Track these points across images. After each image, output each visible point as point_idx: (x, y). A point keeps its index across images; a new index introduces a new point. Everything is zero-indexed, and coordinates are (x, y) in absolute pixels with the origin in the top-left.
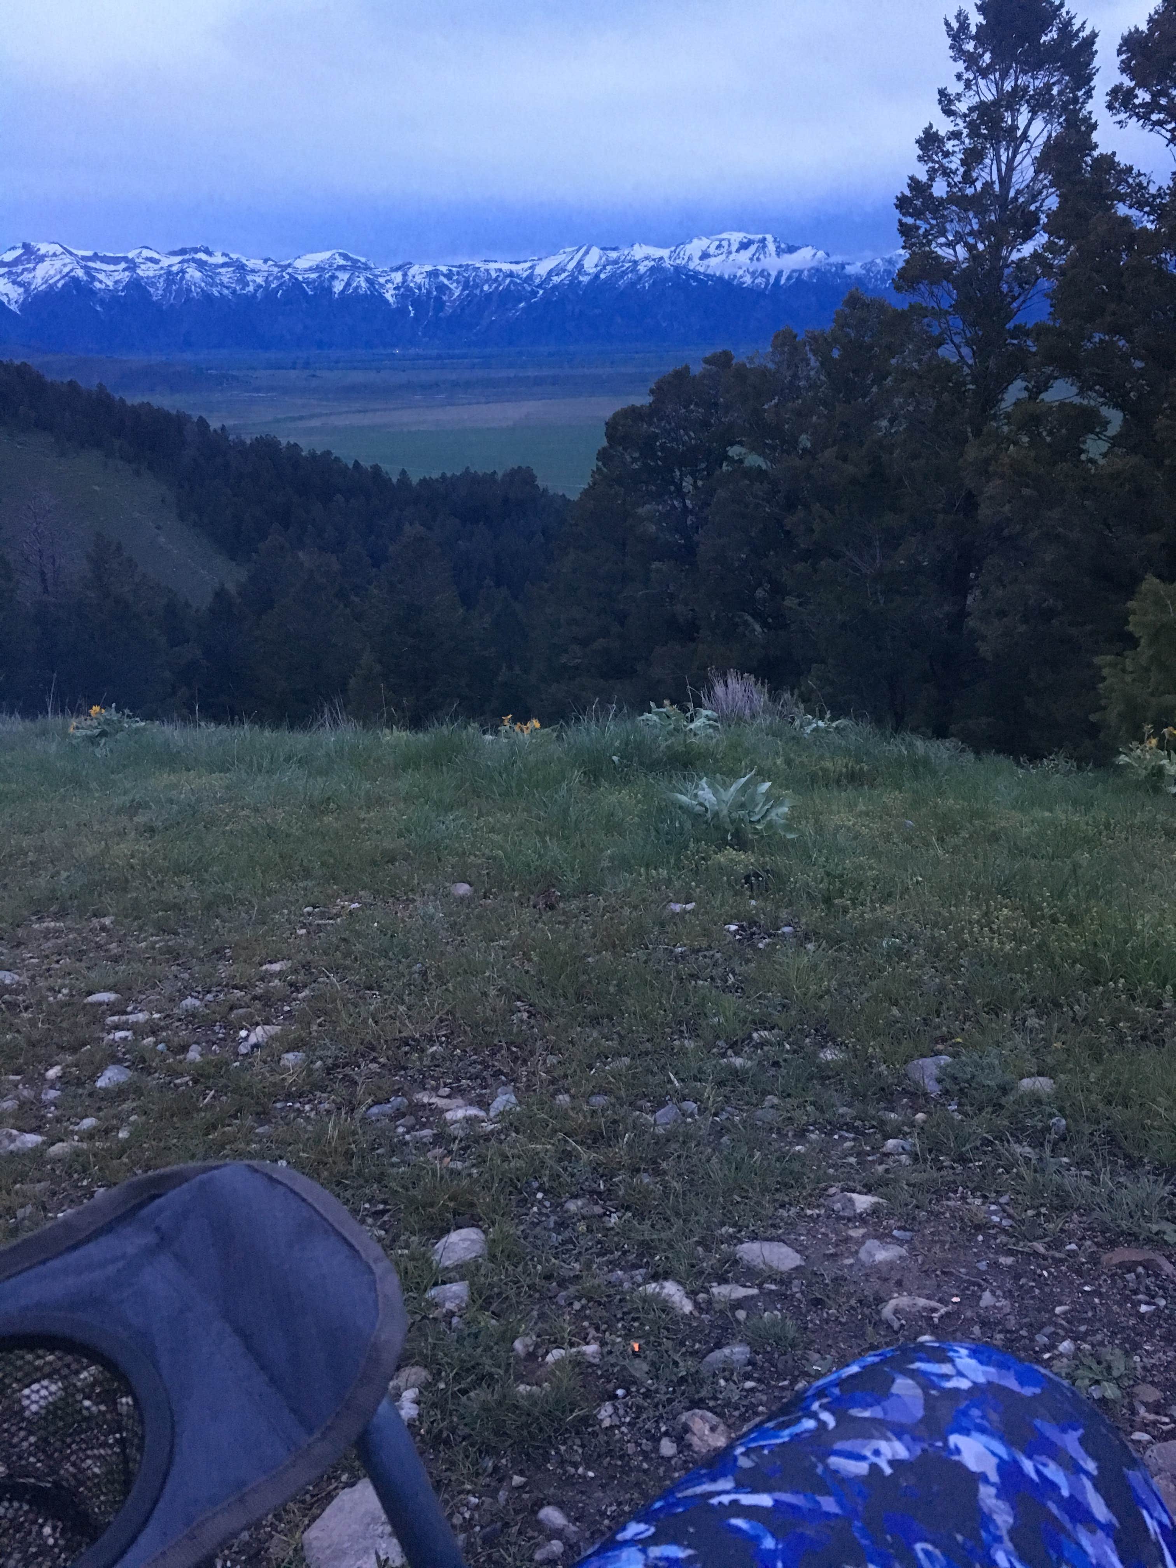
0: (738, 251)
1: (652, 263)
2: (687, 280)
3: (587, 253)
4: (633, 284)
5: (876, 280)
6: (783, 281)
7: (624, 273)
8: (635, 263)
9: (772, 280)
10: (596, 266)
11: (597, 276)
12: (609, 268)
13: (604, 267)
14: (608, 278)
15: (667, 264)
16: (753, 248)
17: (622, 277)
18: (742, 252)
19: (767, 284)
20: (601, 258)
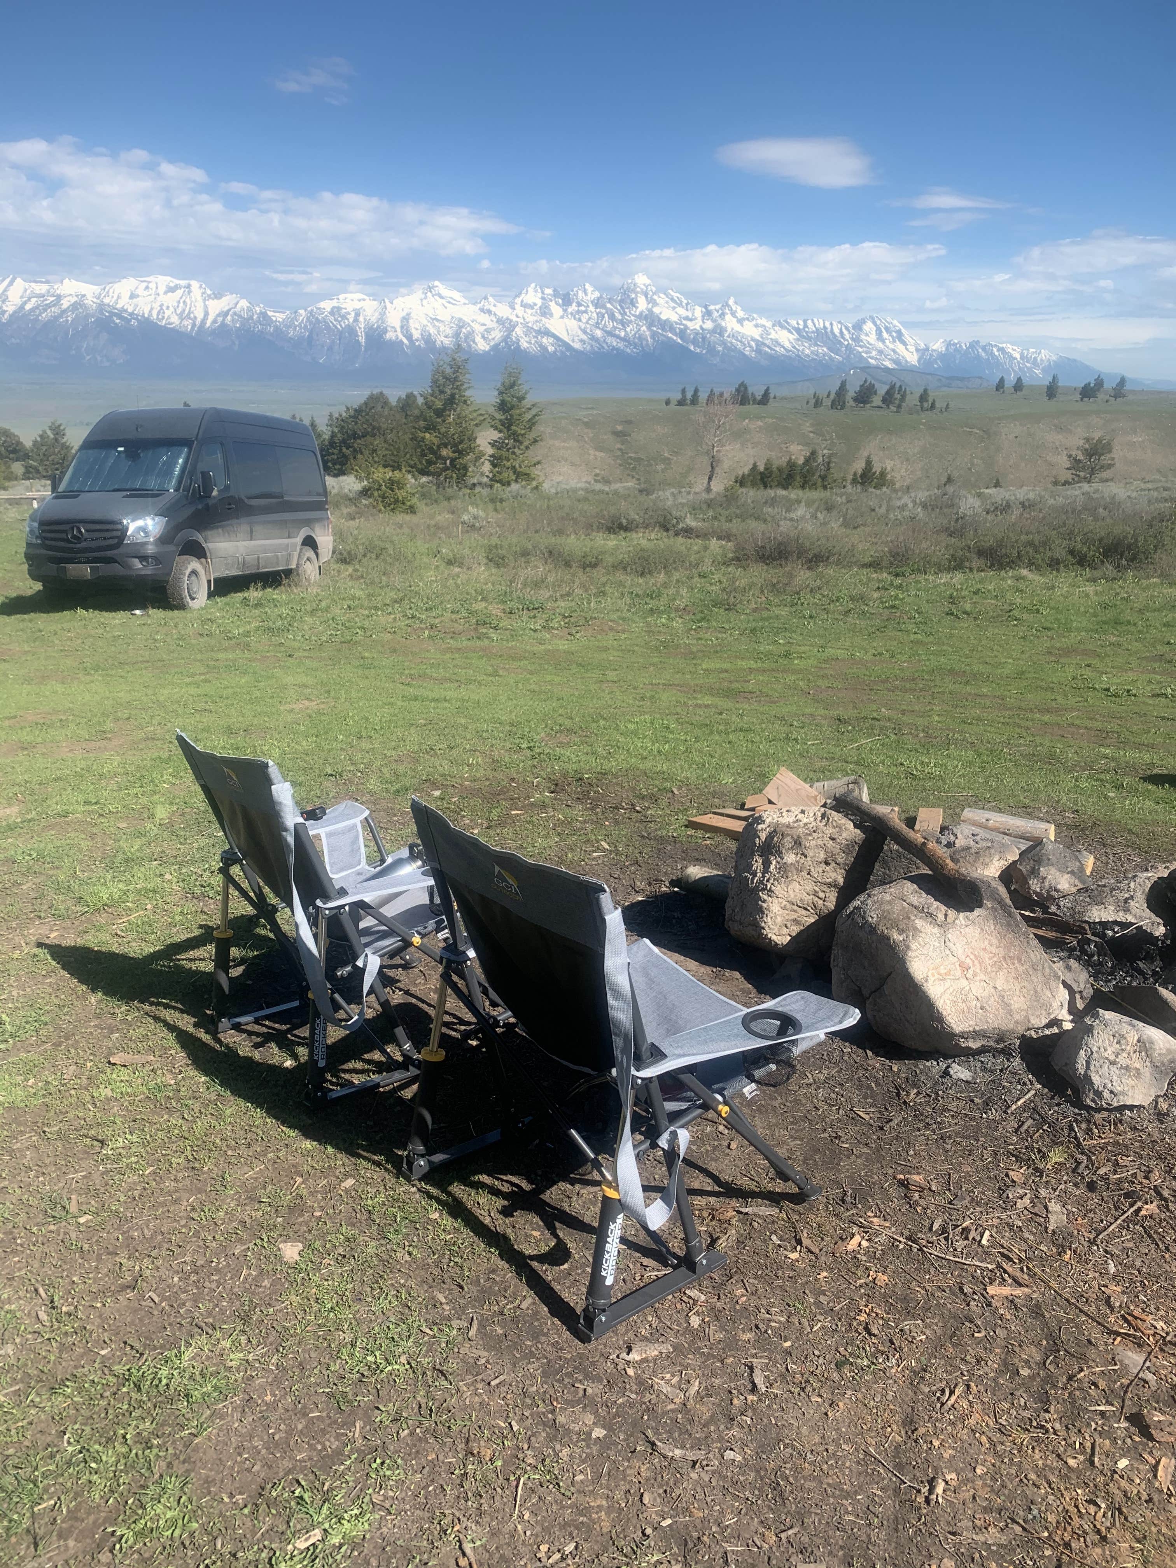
0: (165, 293)
1: (75, 299)
2: (110, 317)
3: (11, 283)
4: (56, 318)
5: (301, 328)
6: (208, 325)
7: (49, 306)
8: (59, 297)
9: (198, 323)
10: (22, 297)
11: (22, 307)
12: (34, 300)
13: (29, 299)
14: (33, 310)
15: (90, 301)
16: (179, 292)
17: (45, 310)
18: (170, 294)
19: (194, 325)
20: (26, 290)
